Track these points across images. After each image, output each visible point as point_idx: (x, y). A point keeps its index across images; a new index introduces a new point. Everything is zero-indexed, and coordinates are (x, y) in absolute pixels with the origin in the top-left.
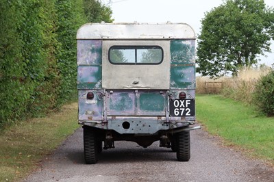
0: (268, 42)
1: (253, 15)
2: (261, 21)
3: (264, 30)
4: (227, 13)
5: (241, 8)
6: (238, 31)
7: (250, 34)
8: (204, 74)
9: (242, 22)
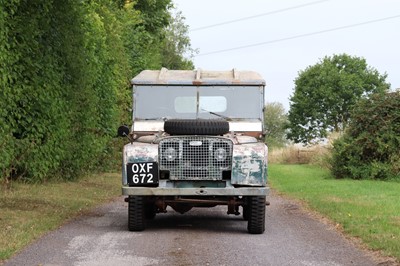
1: (352, 76)
2: (361, 84)
3: (365, 93)
4: (324, 73)
5: (340, 68)
6: (335, 94)
7: (348, 97)
8: (297, 142)
9: (340, 83)
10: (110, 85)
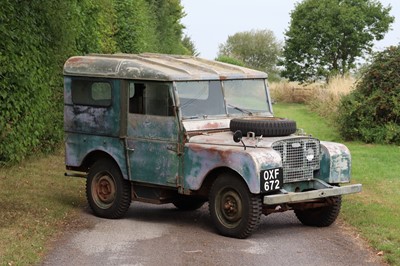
0: (370, 42)
1: (353, 9)
2: (363, 18)
3: (366, 28)
6: (334, 29)
7: (349, 32)
8: (292, 80)
9: (340, 17)
10: (94, 37)
